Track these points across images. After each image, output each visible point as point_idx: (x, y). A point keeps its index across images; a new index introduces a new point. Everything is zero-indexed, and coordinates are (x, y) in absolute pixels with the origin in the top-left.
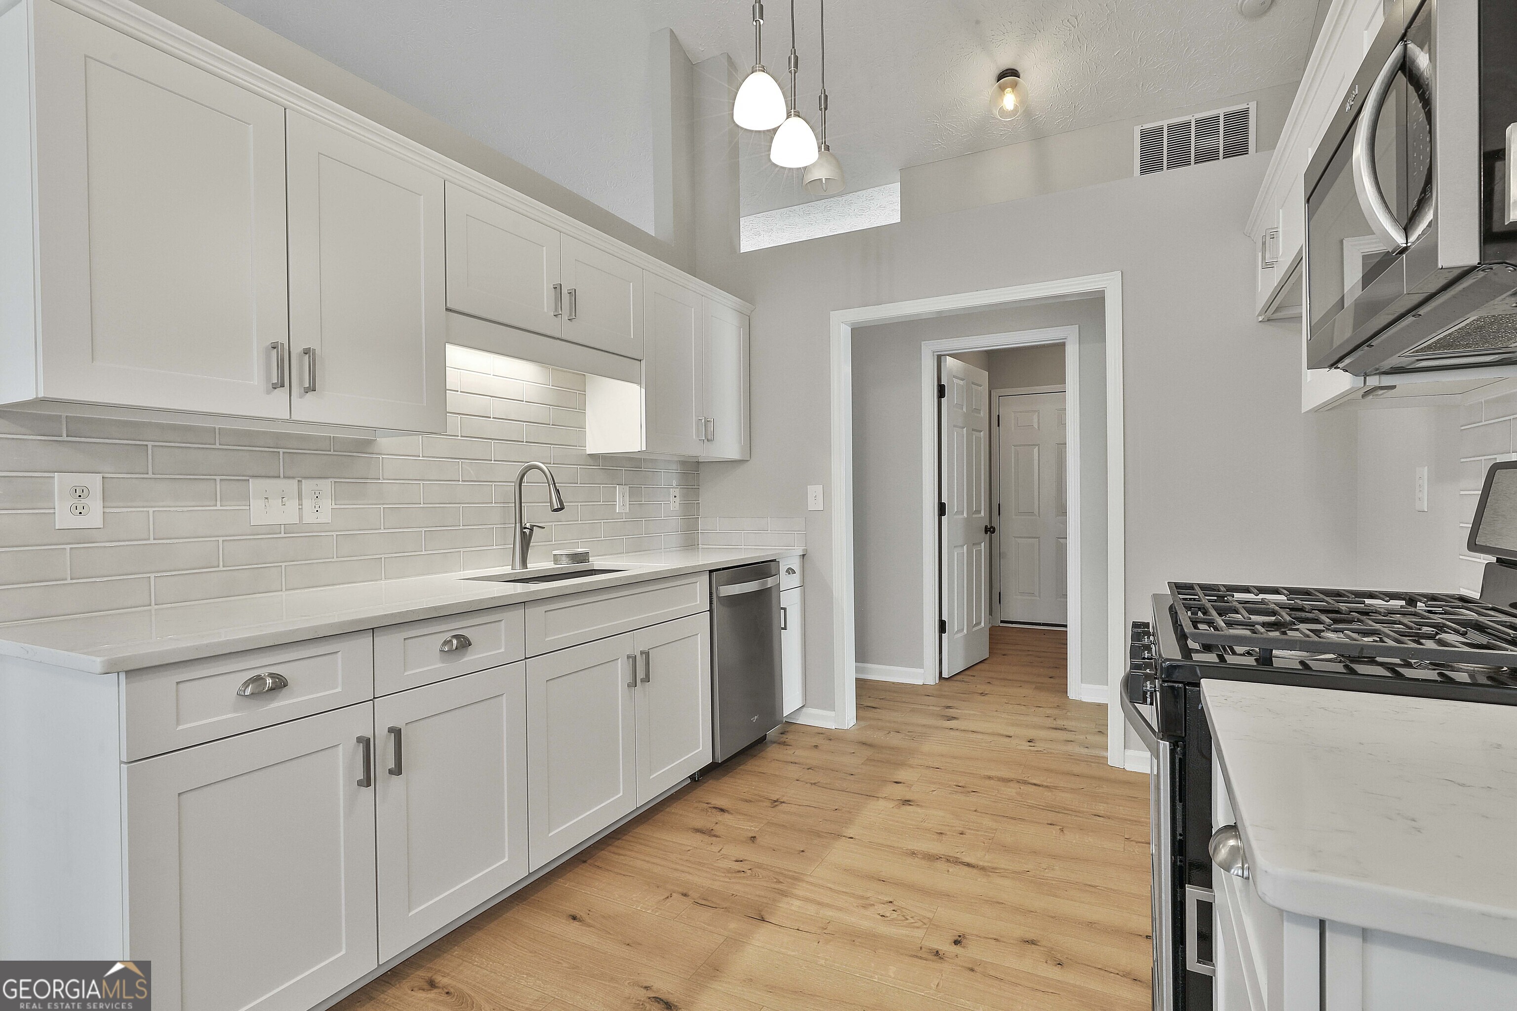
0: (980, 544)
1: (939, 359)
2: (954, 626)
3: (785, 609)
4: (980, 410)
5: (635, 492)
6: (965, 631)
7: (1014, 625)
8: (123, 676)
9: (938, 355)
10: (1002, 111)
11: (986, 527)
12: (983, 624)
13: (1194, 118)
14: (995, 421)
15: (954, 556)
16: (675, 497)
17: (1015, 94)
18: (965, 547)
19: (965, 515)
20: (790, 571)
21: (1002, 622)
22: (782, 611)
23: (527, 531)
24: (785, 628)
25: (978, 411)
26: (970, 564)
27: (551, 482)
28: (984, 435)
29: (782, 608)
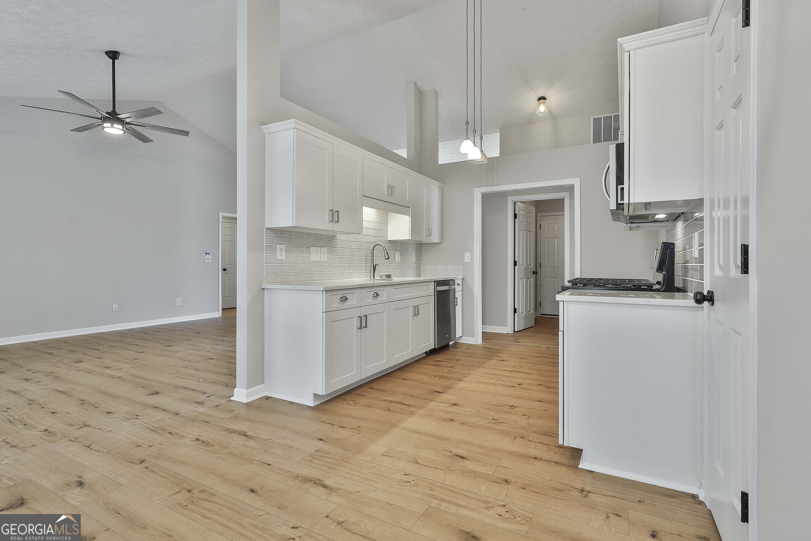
0: (531, 278)
1: (515, 203)
2: (520, 311)
3: (457, 298)
4: (531, 223)
5: (402, 255)
6: (524, 313)
7: (546, 316)
8: (324, 292)
9: (514, 202)
10: (540, 112)
11: (534, 271)
12: (532, 312)
13: (613, 115)
14: (538, 227)
15: (520, 283)
16: (414, 256)
17: (544, 107)
18: (525, 279)
19: (525, 266)
20: (458, 284)
21: (541, 314)
22: (456, 299)
23: (375, 266)
24: (457, 305)
25: (530, 224)
26: (526, 286)
27: (385, 250)
28: (533, 234)
29: (456, 298)
